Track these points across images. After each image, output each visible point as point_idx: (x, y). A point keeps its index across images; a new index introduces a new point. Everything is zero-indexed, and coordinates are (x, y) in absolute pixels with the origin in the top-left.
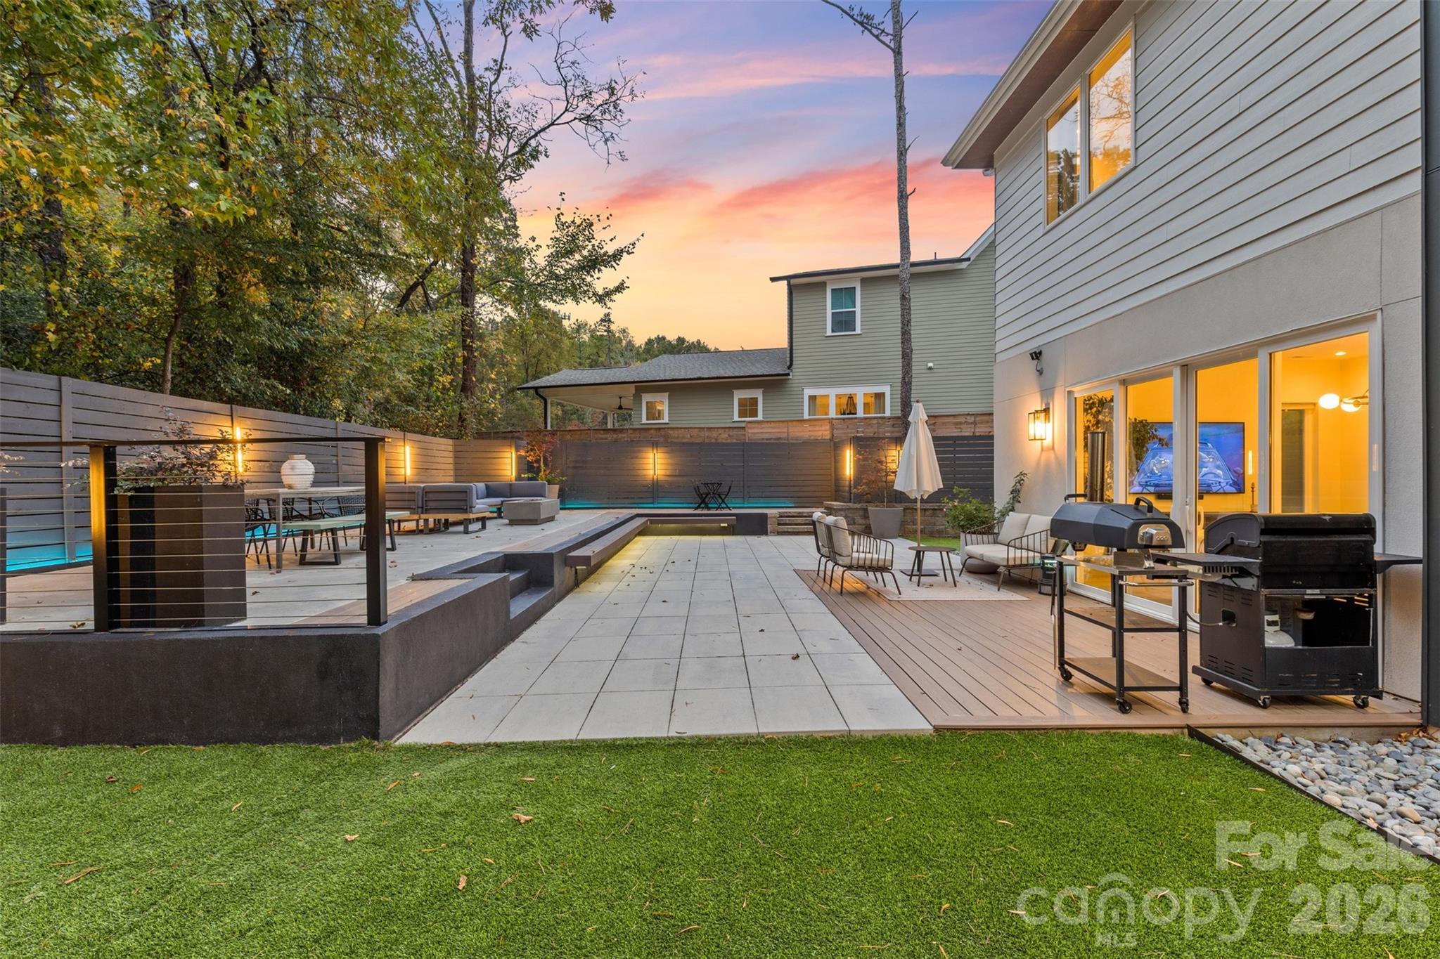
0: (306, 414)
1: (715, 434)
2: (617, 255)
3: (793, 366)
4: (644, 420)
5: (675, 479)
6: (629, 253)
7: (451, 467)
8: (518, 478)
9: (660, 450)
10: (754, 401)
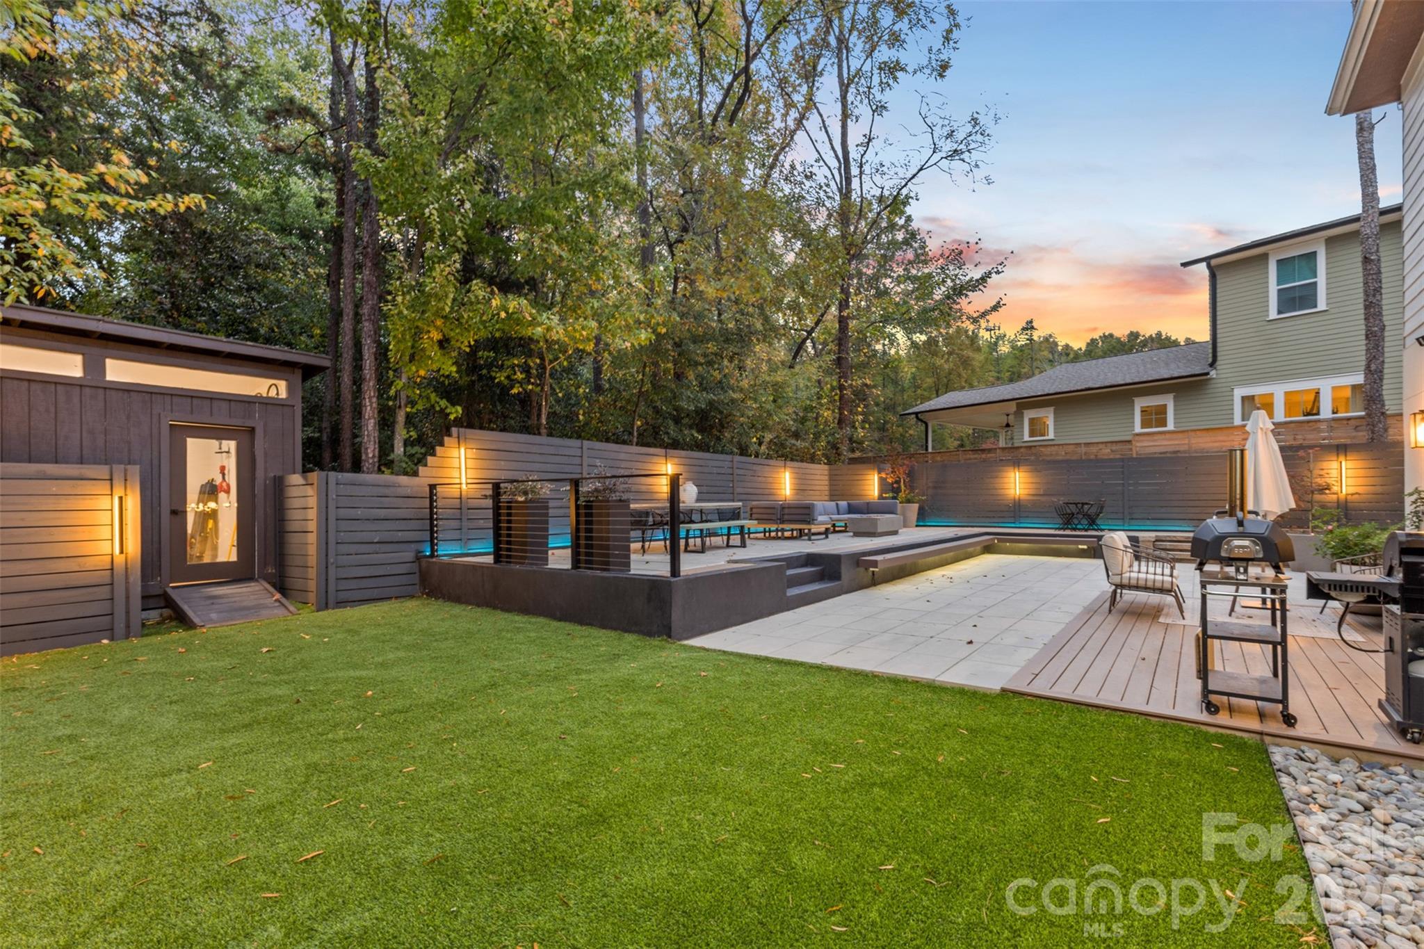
0: (714, 452)
1: (1094, 449)
2: (984, 279)
3: (1218, 363)
4: (1026, 438)
5: (1038, 498)
6: (998, 273)
7: (827, 488)
8: (881, 497)
9: (1022, 468)
10: (1162, 410)
